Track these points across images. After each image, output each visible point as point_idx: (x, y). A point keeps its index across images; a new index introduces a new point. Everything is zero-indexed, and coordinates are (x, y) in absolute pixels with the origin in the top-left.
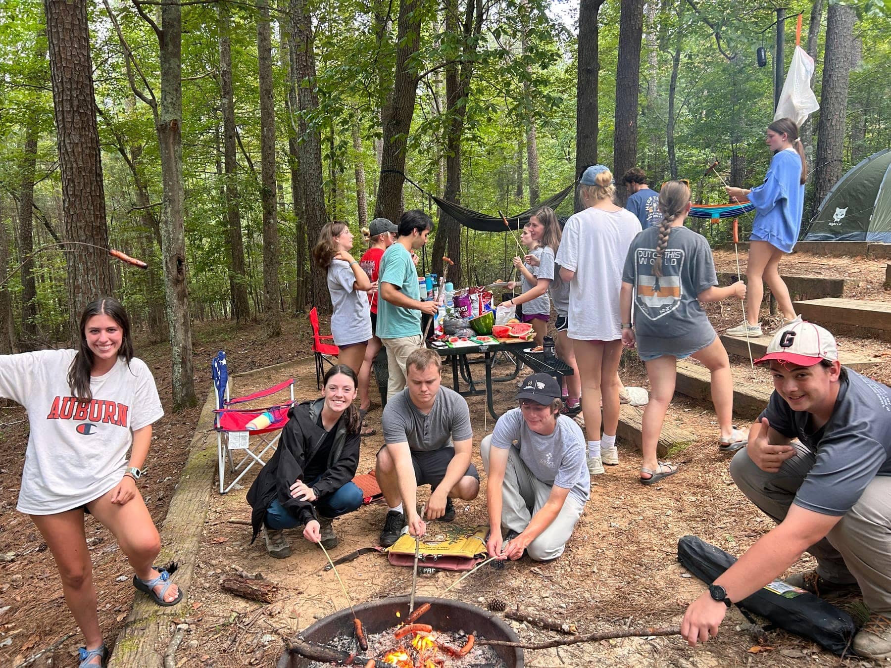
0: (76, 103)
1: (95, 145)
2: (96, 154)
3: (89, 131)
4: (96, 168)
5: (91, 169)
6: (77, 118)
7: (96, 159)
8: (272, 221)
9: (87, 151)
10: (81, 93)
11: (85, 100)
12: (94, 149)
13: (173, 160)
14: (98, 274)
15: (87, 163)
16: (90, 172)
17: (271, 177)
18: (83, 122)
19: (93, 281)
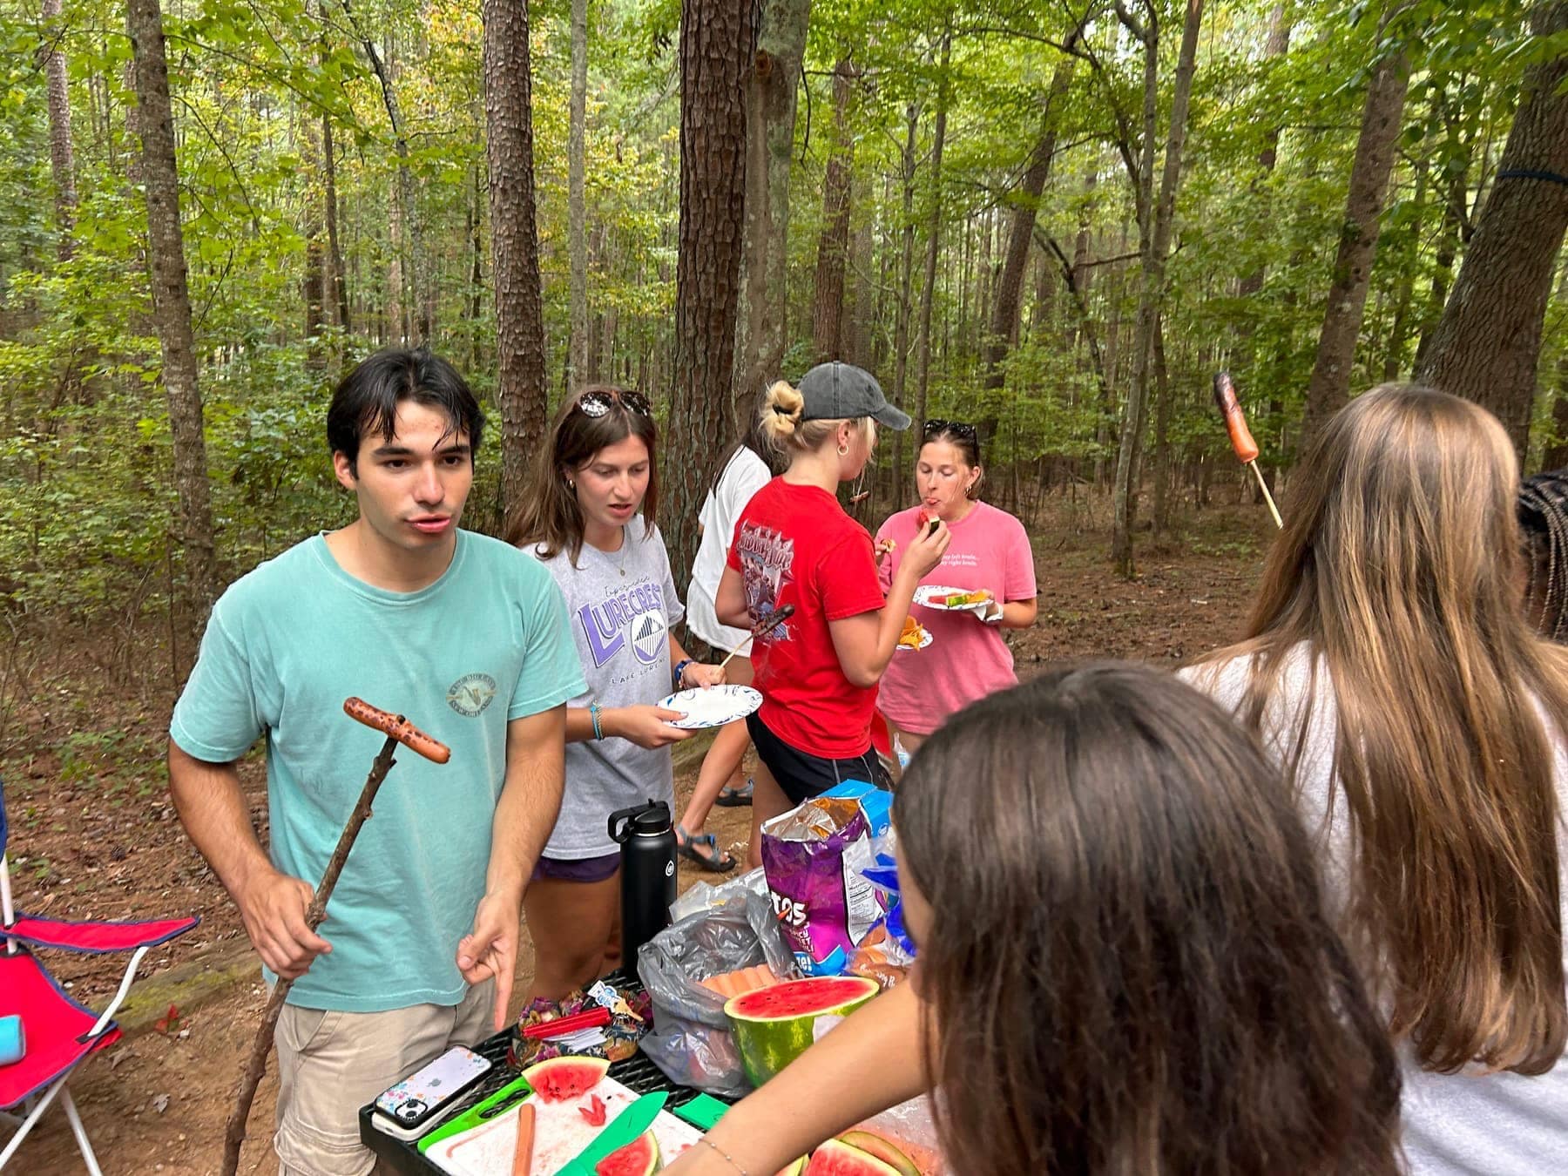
0: (706, 38)
1: (736, 132)
2: (738, 151)
3: (727, 99)
4: (732, 182)
5: (721, 186)
6: (705, 71)
7: (735, 163)
8: (1347, 306)
9: (715, 146)
10: (717, 15)
11: (724, 30)
12: (734, 139)
13: (761, 159)
14: (708, 412)
15: (715, 170)
16: (718, 191)
17: (1372, 196)
18: (715, 81)
19: (697, 425)
